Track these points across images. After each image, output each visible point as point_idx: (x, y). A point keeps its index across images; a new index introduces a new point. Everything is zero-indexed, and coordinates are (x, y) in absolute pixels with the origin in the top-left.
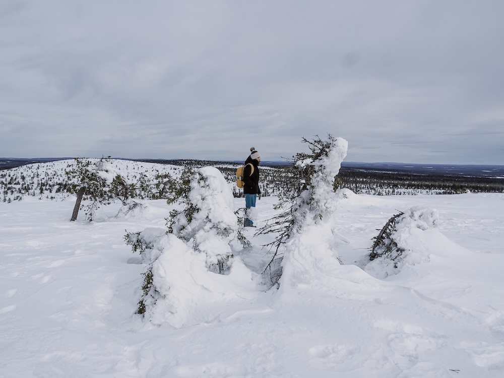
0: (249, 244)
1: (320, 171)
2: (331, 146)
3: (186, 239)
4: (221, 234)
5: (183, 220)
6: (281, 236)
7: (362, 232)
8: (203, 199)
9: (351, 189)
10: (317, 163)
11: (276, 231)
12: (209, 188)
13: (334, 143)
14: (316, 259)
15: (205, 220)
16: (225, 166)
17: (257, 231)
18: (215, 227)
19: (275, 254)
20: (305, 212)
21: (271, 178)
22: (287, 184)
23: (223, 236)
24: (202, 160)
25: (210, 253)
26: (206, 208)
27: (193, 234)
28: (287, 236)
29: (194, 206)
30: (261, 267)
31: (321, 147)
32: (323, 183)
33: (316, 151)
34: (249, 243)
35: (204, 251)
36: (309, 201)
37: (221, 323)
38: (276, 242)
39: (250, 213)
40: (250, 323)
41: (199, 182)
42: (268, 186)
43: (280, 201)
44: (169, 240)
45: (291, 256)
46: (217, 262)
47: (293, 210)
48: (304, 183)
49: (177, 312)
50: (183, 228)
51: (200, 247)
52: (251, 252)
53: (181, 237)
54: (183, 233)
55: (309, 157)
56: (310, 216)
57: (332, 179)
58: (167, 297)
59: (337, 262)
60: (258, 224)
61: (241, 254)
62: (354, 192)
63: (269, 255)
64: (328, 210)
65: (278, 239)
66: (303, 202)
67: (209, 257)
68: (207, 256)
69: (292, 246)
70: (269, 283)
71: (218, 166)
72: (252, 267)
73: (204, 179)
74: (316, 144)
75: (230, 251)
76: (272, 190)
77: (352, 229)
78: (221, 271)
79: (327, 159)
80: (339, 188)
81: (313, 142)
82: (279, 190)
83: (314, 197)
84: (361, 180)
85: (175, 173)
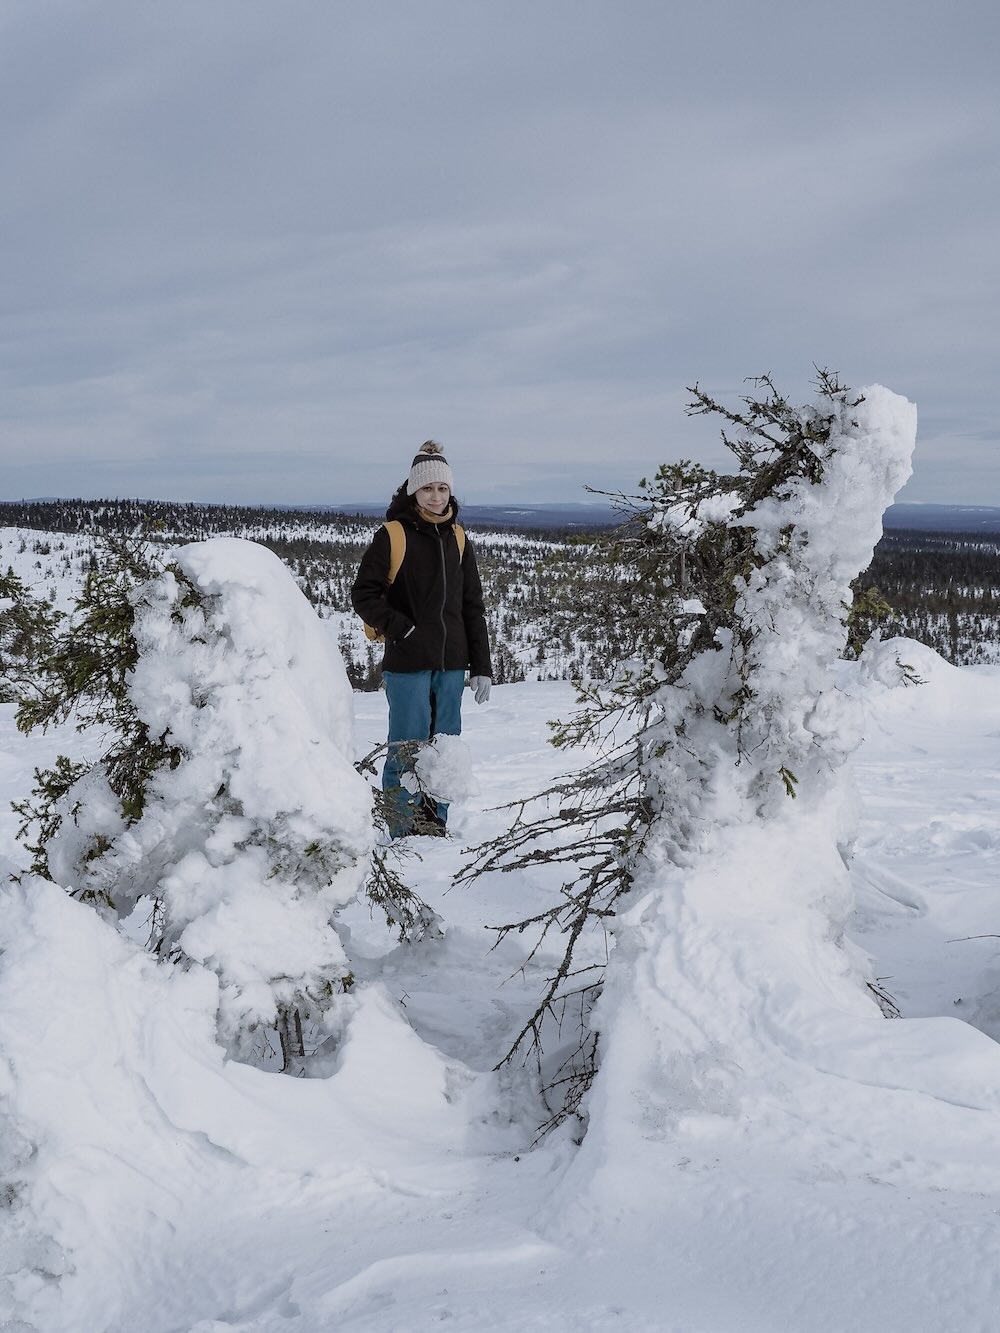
0: (427, 924)
1: (781, 556)
2: (835, 429)
3: (111, 901)
4: (293, 875)
5: (100, 808)
6: (588, 881)
7: (987, 854)
8: (201, 702)
9: (927, 640)
10: (766, 517)
11: (563, 855)
12: (230, 645)
13: (851, 413)
14: (763, 992)
15: (210, 807)
16: (293, 534)
17: (471, 857)
18: (261, 837)
19: (563, 972)
20: (706, 758)
21: (525, 588)
22: (610, 623)
23: (302, 884)
24: (182, 500)
25: (236, 968)
26: (214, 745)
27: (151, 879)
28: (617, 882)
29: (153, 735)
30: (489, 1037)
31: (783, 437)
32: (797, 615)
33: (759, 459)
34: (427, 915)
35: (207, 963)
36: (727, 706)
37: (296, 1319)
38: (567, 911)
39: (432, 766)
40: (445, 1315)
41: (177, 617)
42: (516, 631)
43: (584, 706)
44: (30, 909)
45: (642, 979)
46: (270, 1014)
47: (647, 748)
48: (701, 617)
49: (73, 1273)
50: (101, 846)
51: (193, 943)
52: (441, 961)
53: (88, 896)
54: (102, 872)
55: (727, 485)
56: (730, 782)
57: (840, 594)
58: (24, 1195)
59: (869, 1005)
60: (473, 822)
61: (389, 970)
62: (942, 653)
63: (532, 976)
64: (825, 745)
65: (575, 892)
66: (699, 710)
67: (232, 990)
68: (222, 986)
69: (645, 931)
70: (536, 1113)
71: (263, 533)
72: (447, 1036)
73: (205, 602)
74: (760, 421)
75: (339, 956)
76: (534, 652)
77: (937, 839)
78: (295, 1061)
79: (815, 494)
80: (877, 634)
81: (745, 412)
82: (570, 648)
83: (753, 683)
84: (979, 593)
85: (43, 570)
